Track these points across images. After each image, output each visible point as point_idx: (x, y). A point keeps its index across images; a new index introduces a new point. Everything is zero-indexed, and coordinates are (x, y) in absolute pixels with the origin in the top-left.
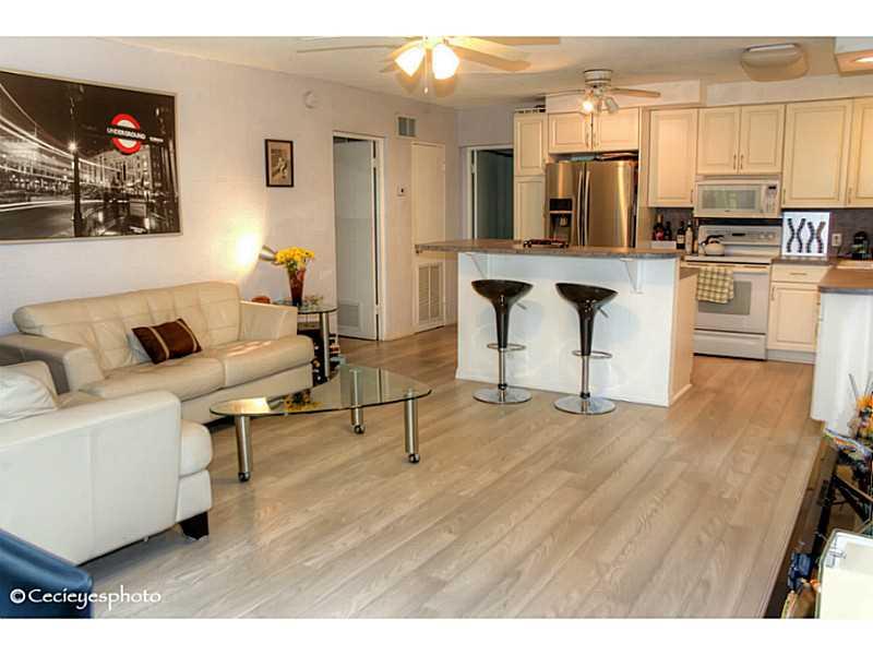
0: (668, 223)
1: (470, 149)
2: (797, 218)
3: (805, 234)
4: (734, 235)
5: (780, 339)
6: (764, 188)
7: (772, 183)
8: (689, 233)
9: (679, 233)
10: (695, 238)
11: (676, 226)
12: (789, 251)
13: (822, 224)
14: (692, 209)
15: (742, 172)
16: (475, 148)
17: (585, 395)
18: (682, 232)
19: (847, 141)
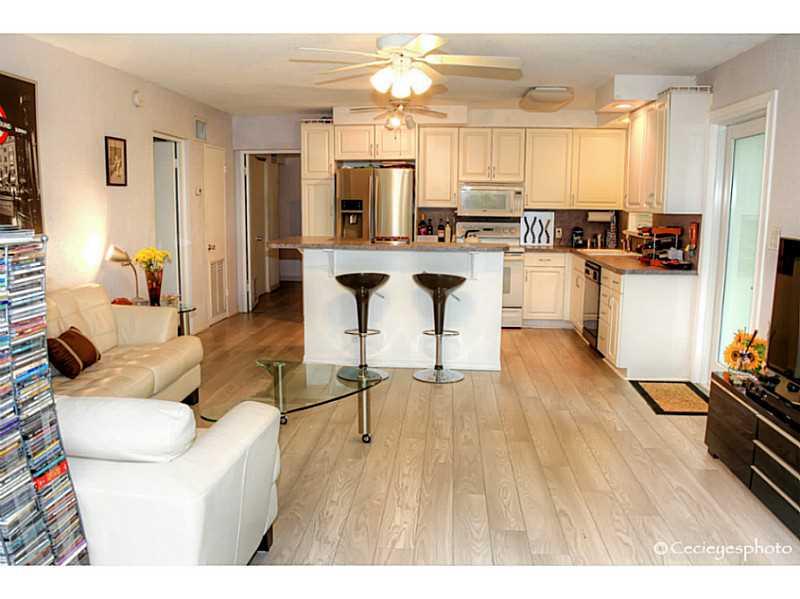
0: (430, 220)
1: (242, 153)
2: (530, 216)
3: (537, 229)
4: (485, 230)
5: (534, 310)
6: (512, 193)
7: (517, 189)
8: (448, 229)
9: (439, 229)
10: (453, 232)
11: (436, 223)
12: (525, 241)
13: (549, 222)
14: (456, 209)
15: (494, 180)
16: (247, 152)
17: (438, 367)
18: (442, 228)
19: (569, 161)
